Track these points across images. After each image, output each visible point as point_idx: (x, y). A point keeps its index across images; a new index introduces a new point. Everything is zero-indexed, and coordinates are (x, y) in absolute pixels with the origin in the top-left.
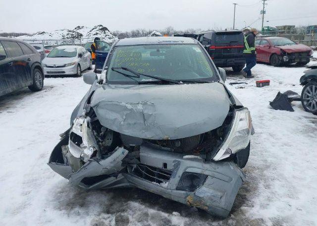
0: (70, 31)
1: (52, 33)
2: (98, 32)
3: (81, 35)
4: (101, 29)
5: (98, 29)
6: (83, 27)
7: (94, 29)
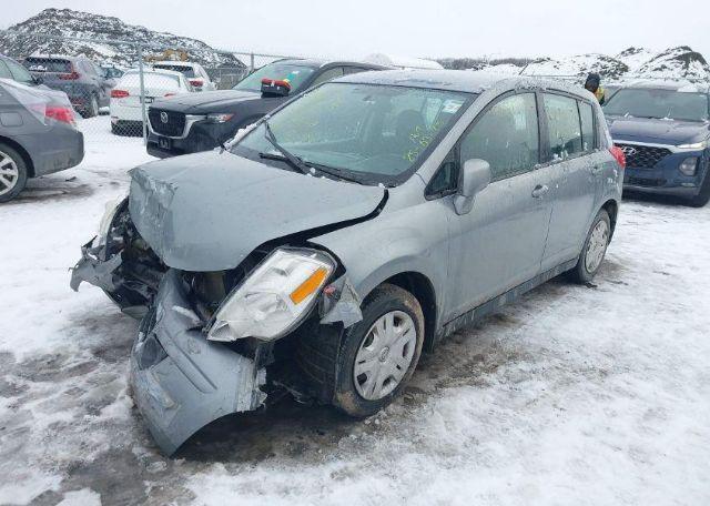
0: (603, 59)
1: (561, 61)
2: (667, 64)
3: (625, 69)
4: (679, 58)
5: (671, 56)
6: (639, 50)
7: (661, 55)
